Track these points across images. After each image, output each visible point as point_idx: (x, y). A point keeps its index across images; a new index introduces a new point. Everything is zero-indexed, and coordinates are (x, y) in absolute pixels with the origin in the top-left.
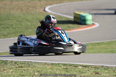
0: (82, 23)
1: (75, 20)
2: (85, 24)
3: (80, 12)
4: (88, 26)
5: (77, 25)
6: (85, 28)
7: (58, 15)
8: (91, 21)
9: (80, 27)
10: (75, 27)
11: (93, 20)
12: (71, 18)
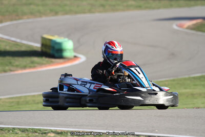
0: (56, 55)
1: (44, 49)
2: (61, 57)
3: (53, 36)
4: (66, 60)
5: (47, 59)
6: (61, 63)
7: (13, 41)
8: (72, 51)
9: (52, 62)
10: (44, 62)
11: (75, 50)
12: (37, 47)
